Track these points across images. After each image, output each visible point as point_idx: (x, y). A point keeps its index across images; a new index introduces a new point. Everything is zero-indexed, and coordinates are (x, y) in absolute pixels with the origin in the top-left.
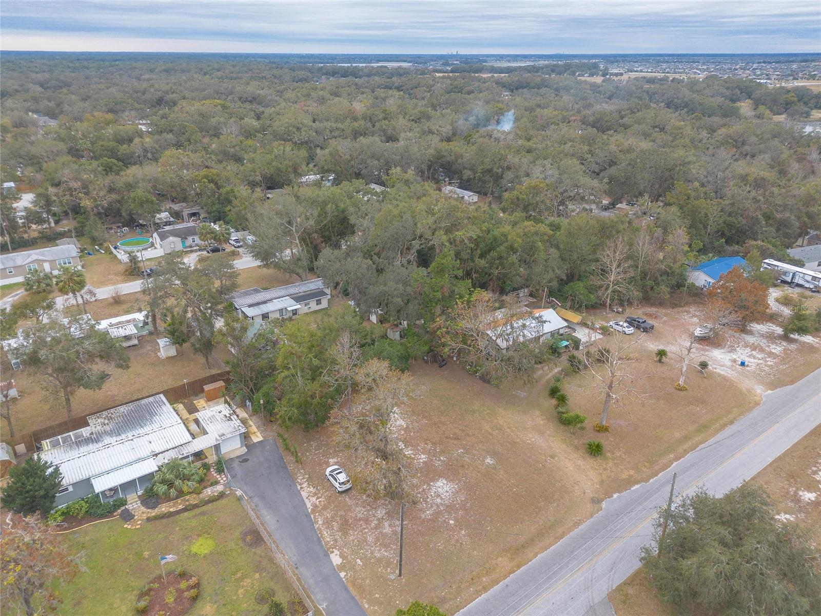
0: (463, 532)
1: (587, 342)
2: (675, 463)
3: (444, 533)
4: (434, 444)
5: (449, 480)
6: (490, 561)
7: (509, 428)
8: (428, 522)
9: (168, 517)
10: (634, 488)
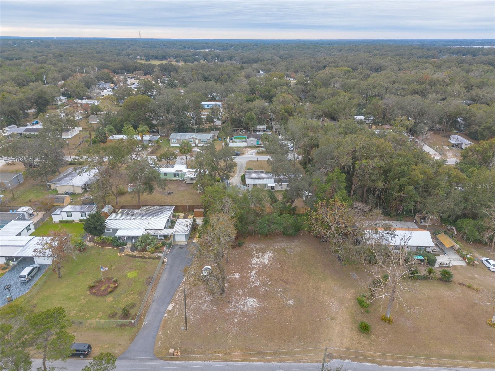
0: (236, 328)
1: (447, 264)
2: (419, 367)
3: (227, 323)
4: (271, 279)
5: (258, 300)
6: (233, 349)
7: (324, 291)
8: (225, 314)
9: (134, 257)
10: (367, 364)
